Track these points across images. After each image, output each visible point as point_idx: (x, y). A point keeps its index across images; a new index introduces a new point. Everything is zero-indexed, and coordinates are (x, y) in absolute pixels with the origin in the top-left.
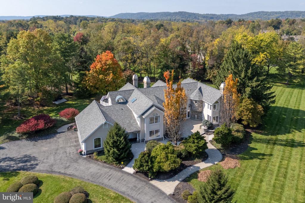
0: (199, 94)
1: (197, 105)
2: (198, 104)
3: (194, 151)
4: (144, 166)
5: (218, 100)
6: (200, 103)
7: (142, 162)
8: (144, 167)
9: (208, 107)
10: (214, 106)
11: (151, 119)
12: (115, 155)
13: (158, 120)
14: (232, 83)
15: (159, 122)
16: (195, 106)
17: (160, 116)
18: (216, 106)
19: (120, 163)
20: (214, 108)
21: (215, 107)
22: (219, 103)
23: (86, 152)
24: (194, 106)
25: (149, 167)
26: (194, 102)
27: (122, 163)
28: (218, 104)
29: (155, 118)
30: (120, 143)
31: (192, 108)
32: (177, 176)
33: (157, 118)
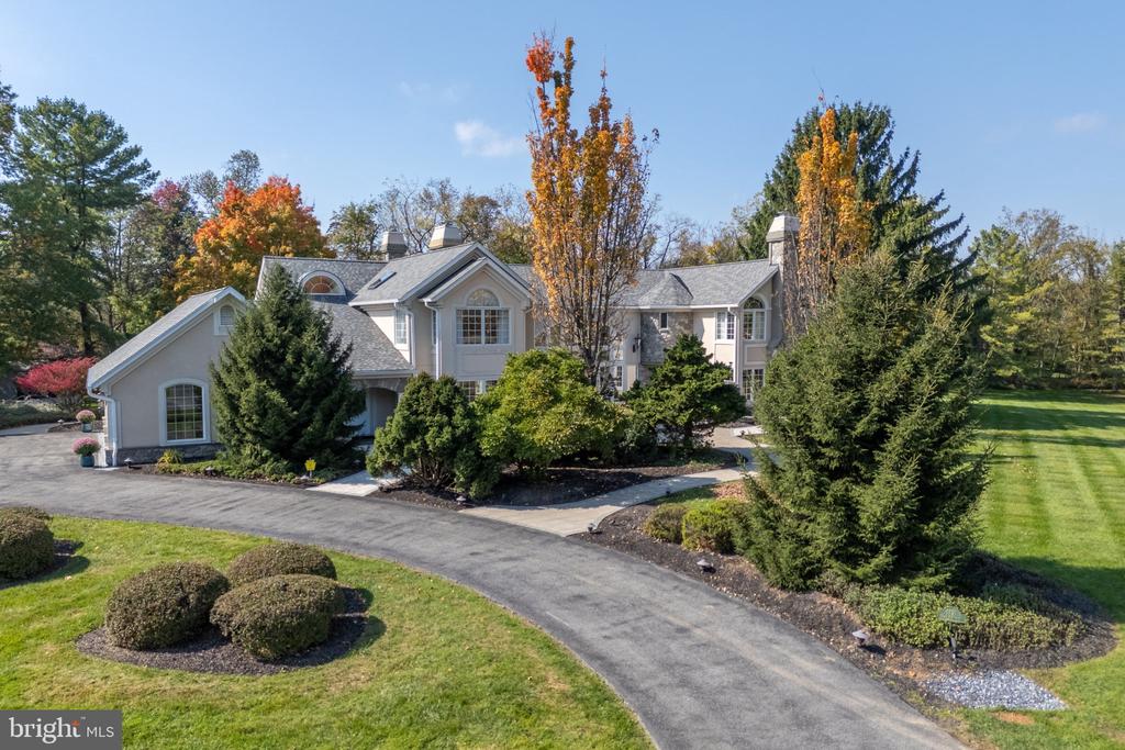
0: (675, 287)
1: (668, 332)
2: (673, 328)
3: (681, 410)
4: (426, 430)
5: (760, 289)
6: (680, 324)
7: (416, 413)
8: (428, 437)
9: (719, 331)
10: (745, 320)
11: (465, 320)
12: (271, 418)
13: (500, 330)
14: (834, 150)
15: (507, 341)
16: (661, 338)
17: (507, 311)
18: (754, 315)
19: (299, 469)
20: (745, 326)
21: (751, 325)
22: (767, 307)
23: (119, 451)
24: (653, 340)
25: (458, 432)
26: (656, 322)
27: (311, 465)
28: (763, 313)
29: (483, 317)
30: (298, 359)
31: (649, 351)
32: (605, 496)
33: (494, 320)
